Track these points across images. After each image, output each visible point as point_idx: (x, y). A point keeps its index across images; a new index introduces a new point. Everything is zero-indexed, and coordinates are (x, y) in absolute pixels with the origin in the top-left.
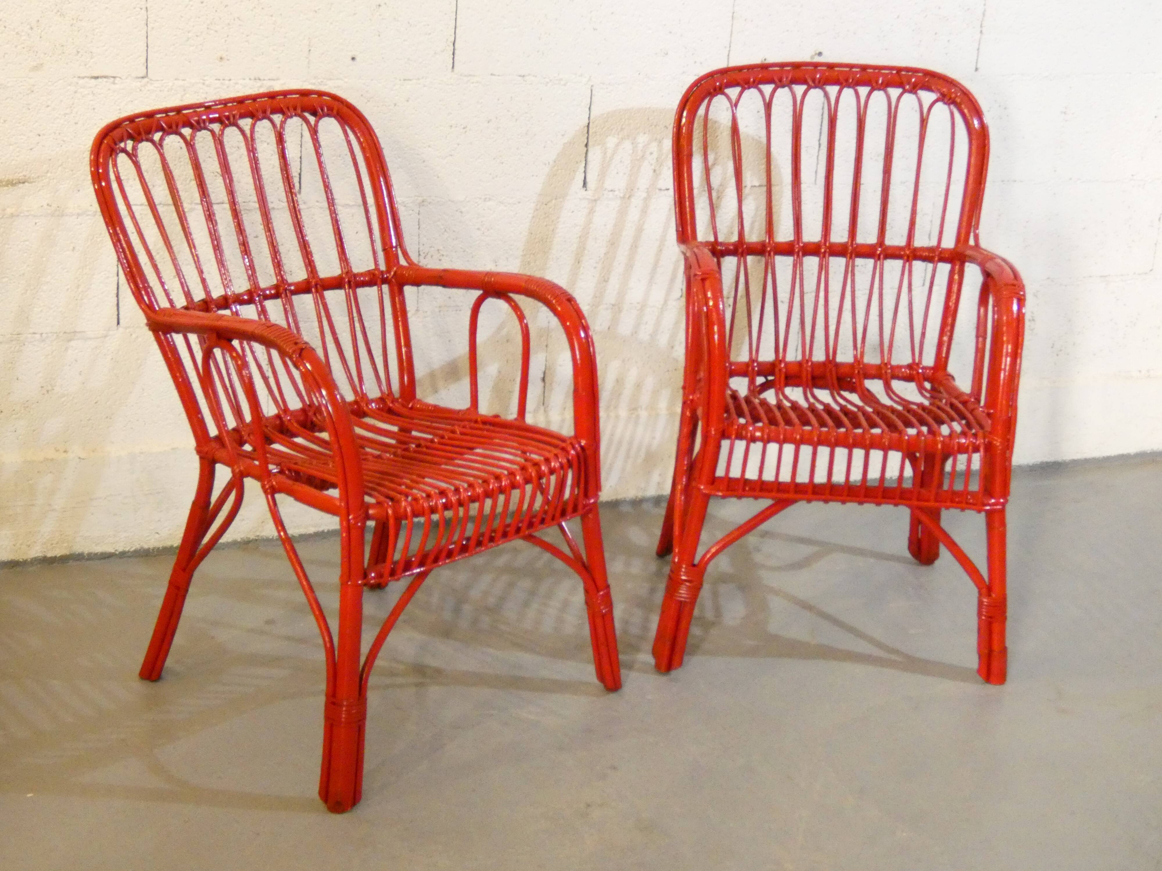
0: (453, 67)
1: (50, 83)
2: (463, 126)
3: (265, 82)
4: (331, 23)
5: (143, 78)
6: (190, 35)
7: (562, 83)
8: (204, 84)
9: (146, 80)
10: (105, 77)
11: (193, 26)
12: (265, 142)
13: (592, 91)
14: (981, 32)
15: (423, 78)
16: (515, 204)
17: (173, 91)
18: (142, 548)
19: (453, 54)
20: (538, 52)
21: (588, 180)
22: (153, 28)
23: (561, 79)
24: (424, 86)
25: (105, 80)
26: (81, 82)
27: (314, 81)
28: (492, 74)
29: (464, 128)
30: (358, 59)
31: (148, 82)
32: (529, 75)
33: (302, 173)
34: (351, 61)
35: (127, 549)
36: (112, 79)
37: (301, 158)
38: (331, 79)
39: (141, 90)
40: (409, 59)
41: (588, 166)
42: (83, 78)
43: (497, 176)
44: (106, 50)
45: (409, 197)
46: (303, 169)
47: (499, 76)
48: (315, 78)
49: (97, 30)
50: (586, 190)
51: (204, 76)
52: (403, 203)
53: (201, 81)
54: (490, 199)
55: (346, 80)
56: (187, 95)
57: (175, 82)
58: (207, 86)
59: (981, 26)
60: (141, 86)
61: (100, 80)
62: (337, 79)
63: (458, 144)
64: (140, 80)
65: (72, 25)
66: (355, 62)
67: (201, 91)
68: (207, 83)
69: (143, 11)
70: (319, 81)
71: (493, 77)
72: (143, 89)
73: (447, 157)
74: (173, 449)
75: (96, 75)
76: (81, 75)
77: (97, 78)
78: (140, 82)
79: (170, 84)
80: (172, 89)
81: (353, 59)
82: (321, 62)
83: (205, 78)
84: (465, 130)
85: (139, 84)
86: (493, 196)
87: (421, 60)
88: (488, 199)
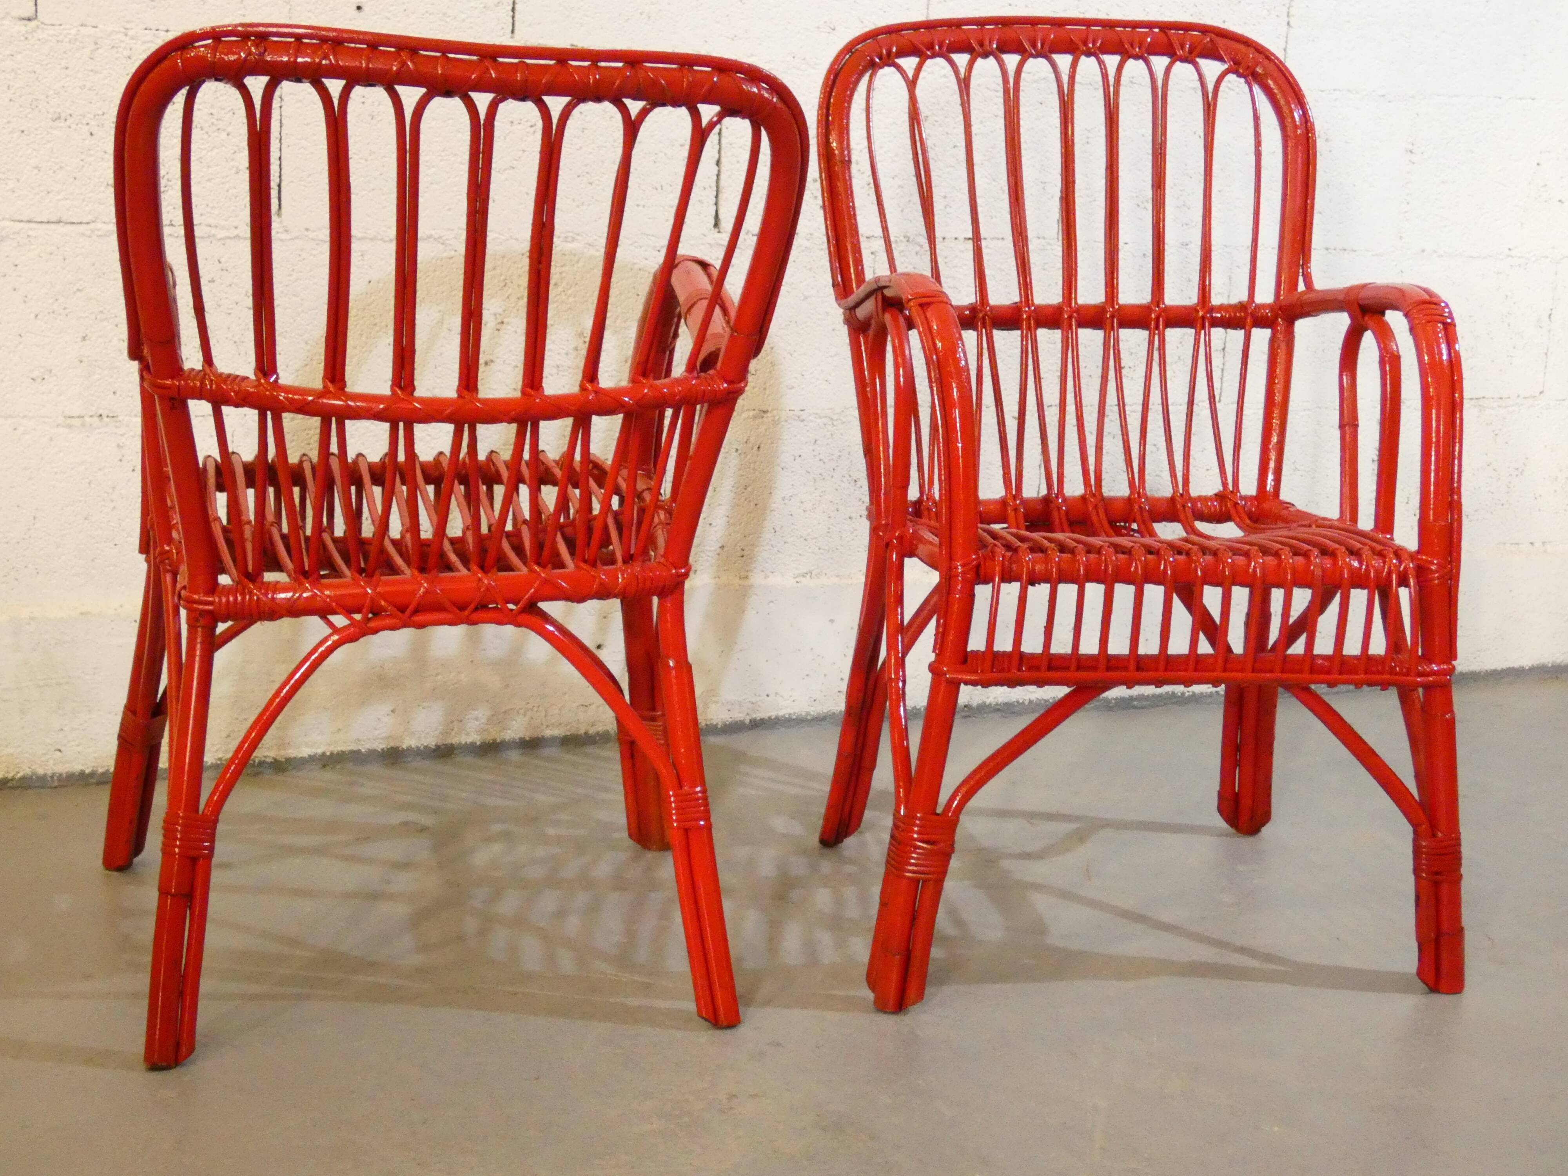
0: (513, 31)
2: (529, 124)
5: (29, 20)
8: (126, 35)
9: (33, 24)
12: (224, 130)
14: (1288, 23)
17: (78, 43)
18: (34, 773)
19: (513, 10)
20: (641, 14)
21: (721, 216)
29: (531, 126)
30: (365, 8)
31: (38, 27)
33: (283, 184)
34: (356, 12)
35: (10, 776)
37: (280, 158)
39: (26, 38)
40: (445, 14)
41: (720, 196)
43: (583, 204)
45: (449, 229)
46: (283, 178)
50: (719, 232)
51: (128, 22)
52: (440, 237)
53: (122, 30)
54: (573, 239)
56: (100, 51)
57: (80, 28)
58: (132, 38)
59: (1288, 16)
60: (27, 32)
63: (524, 151)
64: (26, 22)
66: (362, 14)
67: (123, 45)
68: (131, 33)
72: (30, 36)
73: (505, 170)
74: (82, 614)
78: (26, 26)
79: (73, 32)
80: (76, 40)
81: (359, 8)
82: (310, 11)
83: (128, 26)
84: (533, 129)
85: (23, 29)
86: (578, 235)
87: (463, 16)
88: (570, 239)
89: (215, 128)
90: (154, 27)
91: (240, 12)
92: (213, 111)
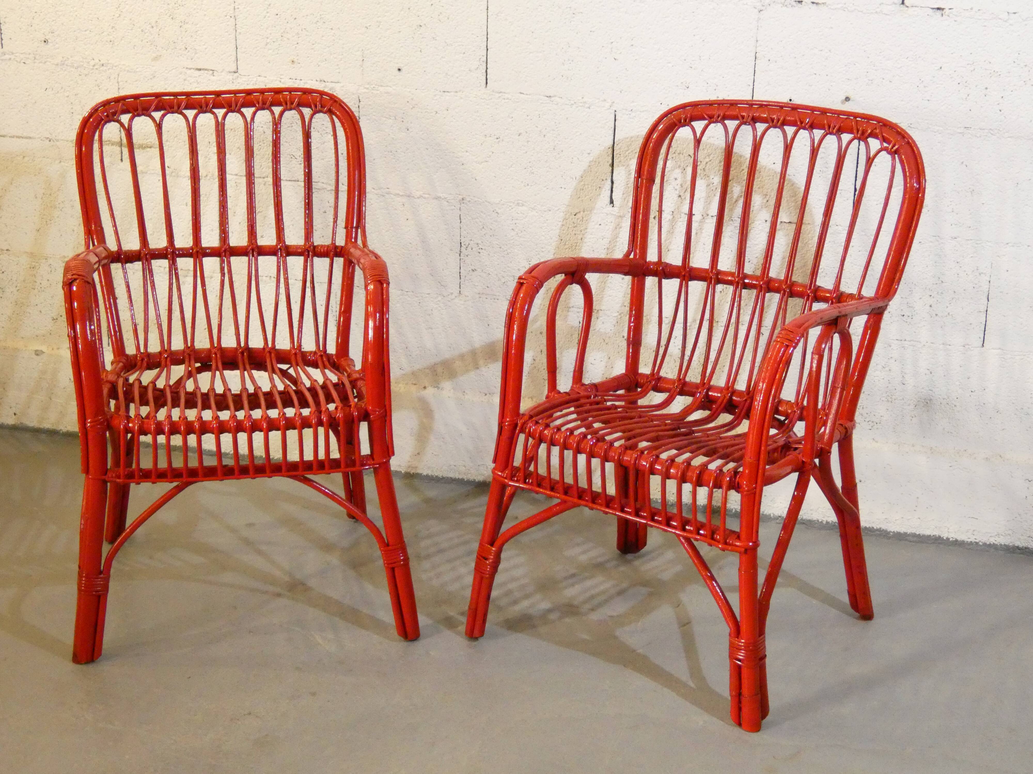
0: (486, 84)
1: (166, 71)
2: (496, 137)
3: (327, 84)
4: (380, 39)
5: (235, 72)
6: (268, 41)
7: (587, 105)
8: (280, 81)
9: (237, 74)
10: (206, 70)
11: (271, 34)
13: (615, 116)
15: (460, 91)
16: (545, 211)
19: (486, 72)
20: (561, 76)
21: (613, 197)
22: (240, 33)
23: (585, 102)
24: (461, 98)
25: (206, 72)
26: (189, 72)
27: (367, 86)
28: (521, 93)
30: (403, 70)
31: (238, 76)
32: (555, 96)
34: (398, 72)
36: (211, 72)
38: (382, 86)
39: (232, 82)
40: (447, 74)
41: (615, 184)
42: (190, 69)
43: (528, 184)
44: (206, 49)
45: (451, 194)
47: (527, 94)
48: (368, 84)
49: (199, 32)
50: (612, 206)
51: (281, 75)
52: (446, 198)
53: (279, 79)
54: (522, 205)
55: (394, 87)
57: (258, 78)
58: (283, 83)
60: (233, 79)
61: (202, 72)
62: (387, 86)
63: (493, 153)
64: (232, 74)
65: (181, 27)
66: (401, 73)
68: (283, 80)
69: (233, 19)
70: (372, 86)
71: (522, 95)
72: (234, 81)
73: (483, 162)
75: (199, 68)
76: (189, 67)
77: (200, 70)
79: (255, 79)
80: (256, 84)
81: (399, 70)
82: (373, 71)
83: (282, 77)
84: (498, 140)
85: (231, 77)
86: (525, 202)
87: (457, 75)
88: (520, 204)
89: (325, 132)
90: (294, 78)
91: (338, 71)
92: (323, 123)
